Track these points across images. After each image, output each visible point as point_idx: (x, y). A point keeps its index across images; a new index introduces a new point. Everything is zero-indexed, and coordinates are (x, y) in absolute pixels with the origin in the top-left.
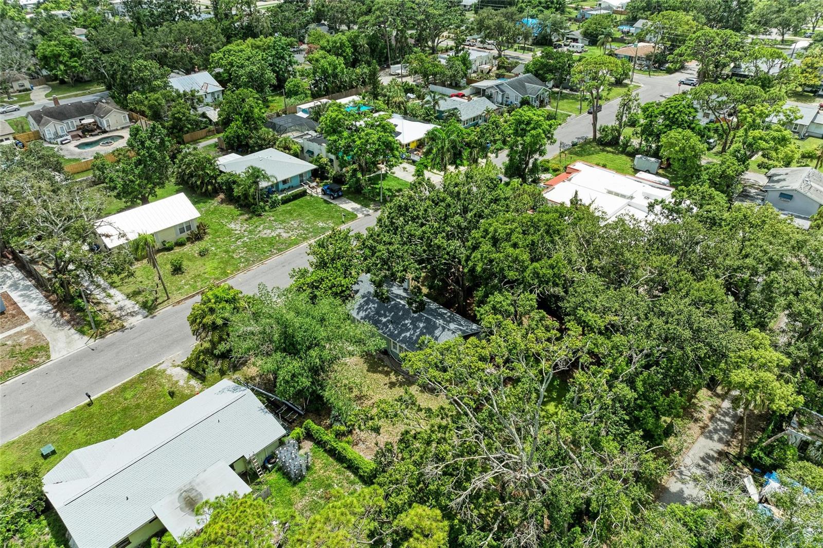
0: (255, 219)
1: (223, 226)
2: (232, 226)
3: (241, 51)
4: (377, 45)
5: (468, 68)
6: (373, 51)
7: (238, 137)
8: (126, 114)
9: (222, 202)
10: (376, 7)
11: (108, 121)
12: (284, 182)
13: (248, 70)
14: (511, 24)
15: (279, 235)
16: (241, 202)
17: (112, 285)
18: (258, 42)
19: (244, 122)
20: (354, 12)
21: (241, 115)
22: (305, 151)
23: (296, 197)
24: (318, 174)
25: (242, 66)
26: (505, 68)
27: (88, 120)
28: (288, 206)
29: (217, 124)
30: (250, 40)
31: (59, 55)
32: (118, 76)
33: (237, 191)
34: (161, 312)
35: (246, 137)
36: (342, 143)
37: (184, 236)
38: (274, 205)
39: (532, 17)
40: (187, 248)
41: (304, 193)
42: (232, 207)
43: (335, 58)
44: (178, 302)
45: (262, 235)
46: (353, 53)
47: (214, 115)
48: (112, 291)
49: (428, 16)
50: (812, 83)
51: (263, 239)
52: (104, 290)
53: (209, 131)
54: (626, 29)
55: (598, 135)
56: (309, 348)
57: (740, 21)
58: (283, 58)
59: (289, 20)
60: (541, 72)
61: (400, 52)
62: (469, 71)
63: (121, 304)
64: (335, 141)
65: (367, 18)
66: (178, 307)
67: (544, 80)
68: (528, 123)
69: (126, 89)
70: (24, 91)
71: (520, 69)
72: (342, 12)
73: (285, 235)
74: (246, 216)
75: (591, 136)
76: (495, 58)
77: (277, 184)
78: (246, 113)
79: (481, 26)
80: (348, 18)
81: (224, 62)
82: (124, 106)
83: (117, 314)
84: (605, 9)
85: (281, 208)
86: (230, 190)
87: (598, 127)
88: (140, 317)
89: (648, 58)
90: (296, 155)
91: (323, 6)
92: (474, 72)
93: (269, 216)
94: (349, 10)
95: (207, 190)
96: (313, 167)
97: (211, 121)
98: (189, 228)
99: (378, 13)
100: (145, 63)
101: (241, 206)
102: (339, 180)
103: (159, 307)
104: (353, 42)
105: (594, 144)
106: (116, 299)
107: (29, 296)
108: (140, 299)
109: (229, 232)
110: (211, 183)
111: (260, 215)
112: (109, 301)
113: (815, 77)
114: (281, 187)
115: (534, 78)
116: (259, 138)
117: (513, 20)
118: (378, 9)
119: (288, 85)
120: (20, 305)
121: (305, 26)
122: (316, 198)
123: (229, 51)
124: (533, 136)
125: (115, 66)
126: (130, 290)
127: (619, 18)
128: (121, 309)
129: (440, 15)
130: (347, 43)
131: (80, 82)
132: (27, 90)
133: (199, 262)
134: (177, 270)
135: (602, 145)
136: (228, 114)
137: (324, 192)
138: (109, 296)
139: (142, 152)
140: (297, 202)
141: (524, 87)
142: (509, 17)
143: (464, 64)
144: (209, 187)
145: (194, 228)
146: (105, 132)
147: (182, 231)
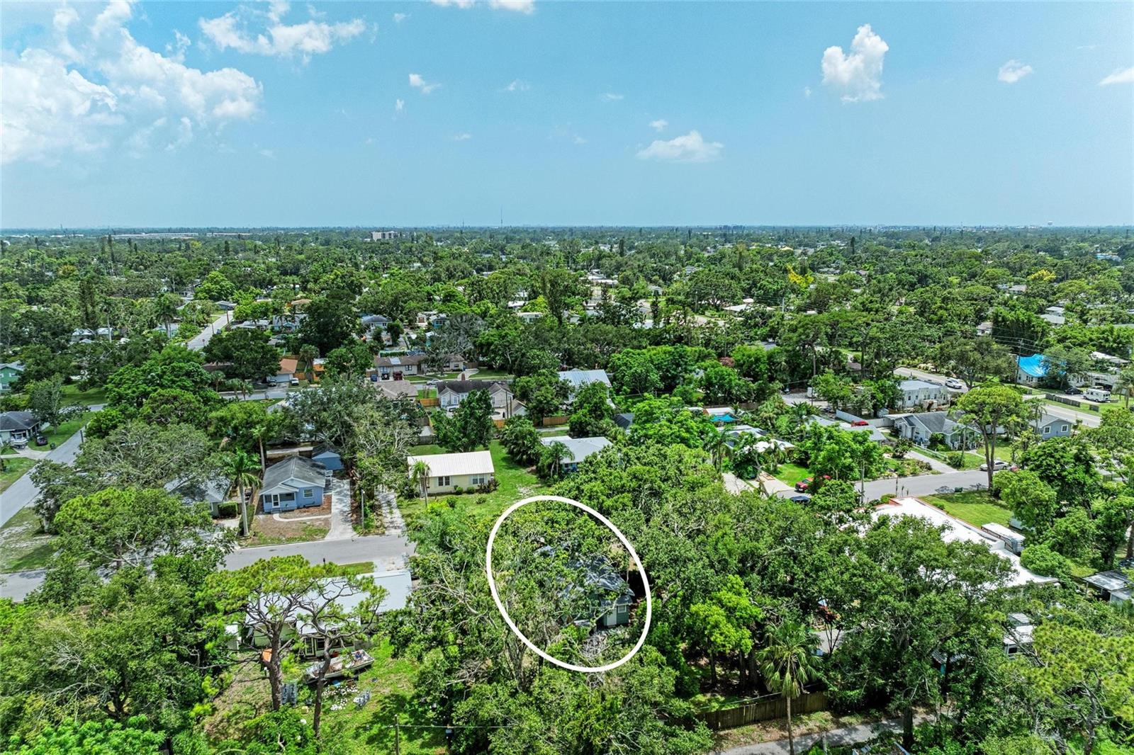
0: (545, 488)
1: (514, 488)
2: (521, 489)
4: (799, 364)
6: (793, 370)
8: (511, 395)
14: (979, 356)
16: (542, 473)
17: (399, 506)
19: (591, 411)
40: (473, 497)
42: (534, 477)
48: (396, 510)
52: (391, 508)
62: (900, 403)
63: (395, 519)
70: (456, 370)
74: (538, 485)
75: (987, 485)
83: (387, 525)
88: (399, 531)
95: (522, 458)
98: (482, 481)
101: (541, 477)
105: (986, 494)
106: (394, 516)
107: (342, 500)
108: (410, 519)
109: (515, 493)
111: (550, 486)
112: (388, 515)
120: (333, 504)
126: (408, 512)
128: (391, 522)
132: (459, 371)
133: (472, 507)
134: (450, 506)
138: (391, 512)
141: (942, 423)
144: (525, 457)
145: (486, 482)
147: (475, 481)
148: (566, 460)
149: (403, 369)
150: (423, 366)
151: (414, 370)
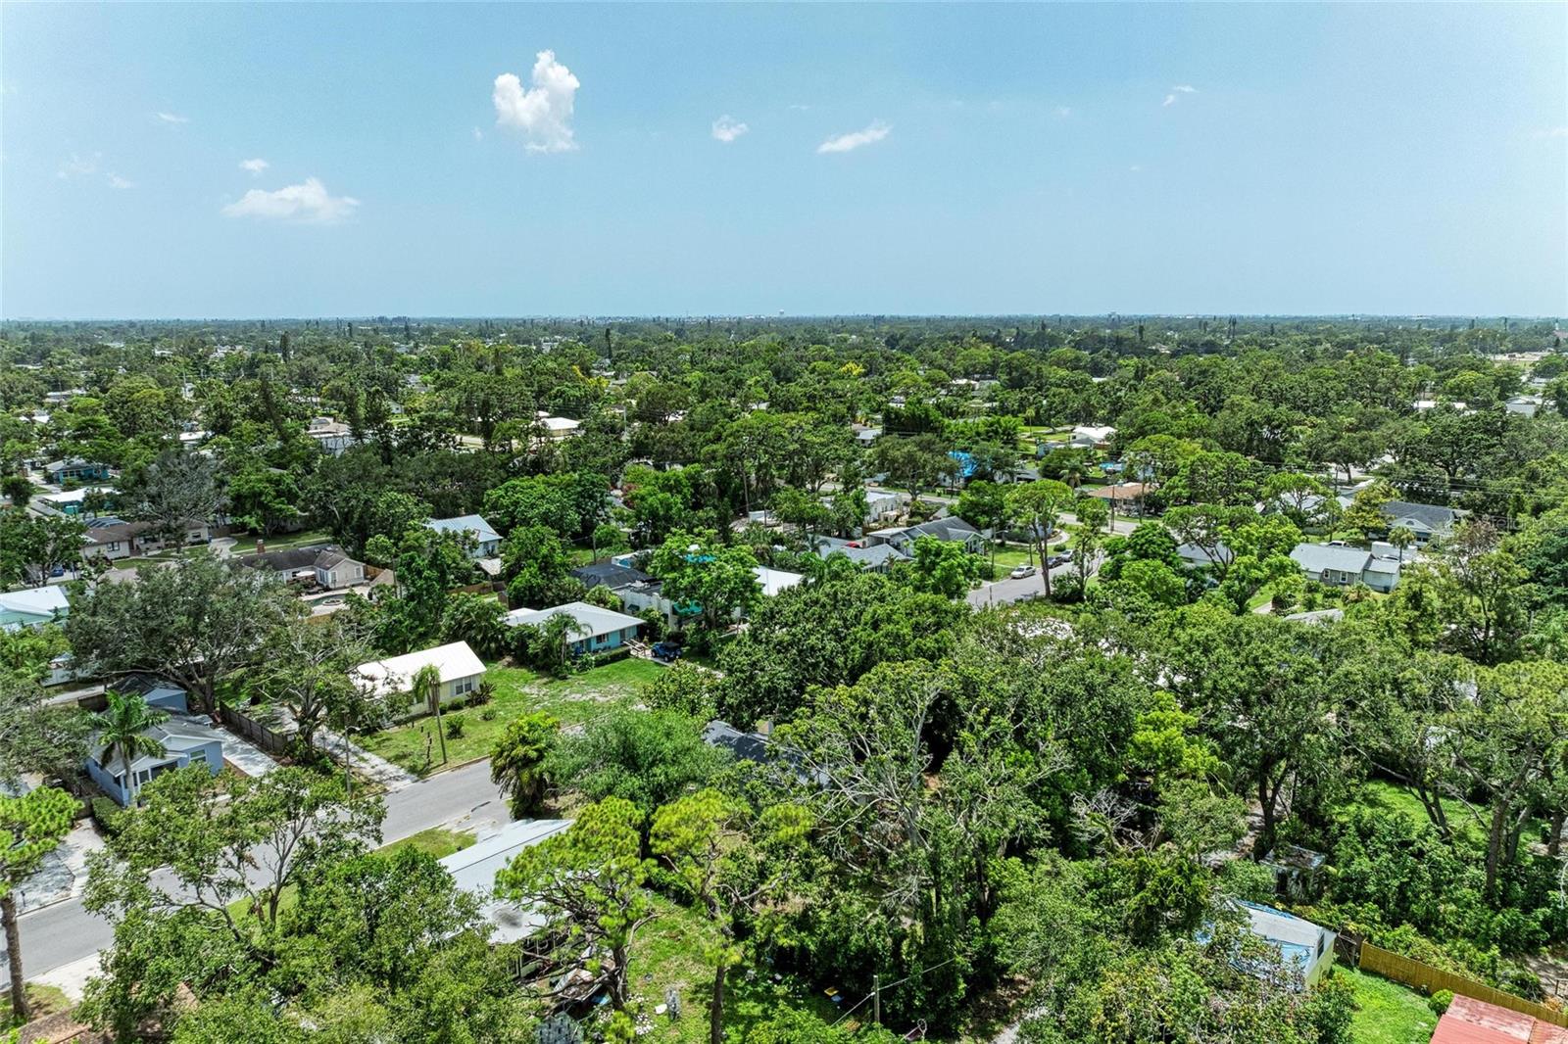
0: (558, 682)
1: (513, 690)
2: (527, 690)
3: (532, 488)
4: (729, 484)
5: (863, 513)
6: (722, 494)
7: (531, 588)
8: (361, 566)
9: (509, 665)
10: (728, 432)
11: (334, 575)
12: (600, 638)
13: (542, 510)
14: (927, 456)
15: (594, 699)
16: (539, 663)
17: (365, 748)
18: (552, 479)
19: (540, 569)
20: (693, 445)
21: (536, 559)
22: (627, 606)
23: (615, 659)
24: (648, 631)
25: (533, 506)
26: (921, 515)
27: (305, 573)
28: (605, 669)
29: (495, 578)
30: (540, 477)
31: (261, 494)
32: (356, 516)
33: (533, 647)
34: (435, 777)
35: (541, 590)
36: (685, 582)
37: (463, 697)
38: (584, 667)
39: (965, 450)
40: (466, 712)
41: (626, 655)
42: (524, 671)
43: (669, 495)
44: (459, 767)
45: (570, 699)
46: (693, 495)
47: (494, 567)
48: (366, 755)
49: (804, 445)
50: (1372, 524)
51: (571, 704)
52: (355, 754)
53: (484, 588)
54: (1110, 467)
55: (1052, 589)
56: (652, 764)
57: (1277, 451)
58: (592, 497)
59: (596, 454)
60: (971, 514)
61: (764, 496)
62: (867, 518)
63: (381, 768)
64: (675, 580)
65: (715, 447)
66: (457, 772)
67: (976, 526)
68: (938, 554)
69: (362, 533)
70: (198, 543)
71: (943, 513)
72: (676, 445)
73: (601, 699)
74: (545, 680)
75: (1042, 593)
76: (906, 504)
77: (589, 640)
78: (545, 557)
79: (884, 462)
80: (684, 452)
81: (506, 502)
82: (357, 556)
83: (377, 778)
84: (1080, 442)
85: (594, 671)
86: (523, 646)
87: (1051, 578)
88: (408, 781)
89: (1137, 500)
90: (614, 609)
91: (646, 437)
92: (875, 521)
93: (576, 679)
94: (687, 443)
95: (489, 648)
96: (640, 621)
97: (486, 573)
98: (469, 687)
99: (731, 439)
100: (399, 496)
101: (538, 669)
102: (678, 638)
103: (433, 772)
104: (695, 481)
105: (1048, 601)
106: (373, 763)
107: (253, 760)
108: (406, 763)
109: (523, 697)
110: (496, 640)
111: (564, 678)
112: (363, 764)
113: (1377, 516)
114: (594, 645)
115: (962, 522)
116: (562, 588)
117: (931, 451)
118: (731, 435)
119: (597, 534)
120: (242, 768)
121: (620, 464)
122: (644, 662)
123: (514, 487)
124: (943, 569)
125: (353, 502)
126: (392, 754)
127: (1100, 453)
128: (381, 773)
129: (822, 444)
130: (684, 481)
131: (280, 533)
132: (202, 542)
133: (484, 727)
134: (455, 732)
135: (1059, 601)
136: (518, 560)
137: (656, 654)
138: (363, 759)
139: (419, 583)
140: (616, 664)
141: (946, 532)
142: (926, 447)
143: (858, 506)
144: (493, 645)
145: (476, 687)
146: (327, 589)
147: (459, 690)
148: (573, 637)
149: (105, 551)
150: (136, 542)
151: (124, 549)
